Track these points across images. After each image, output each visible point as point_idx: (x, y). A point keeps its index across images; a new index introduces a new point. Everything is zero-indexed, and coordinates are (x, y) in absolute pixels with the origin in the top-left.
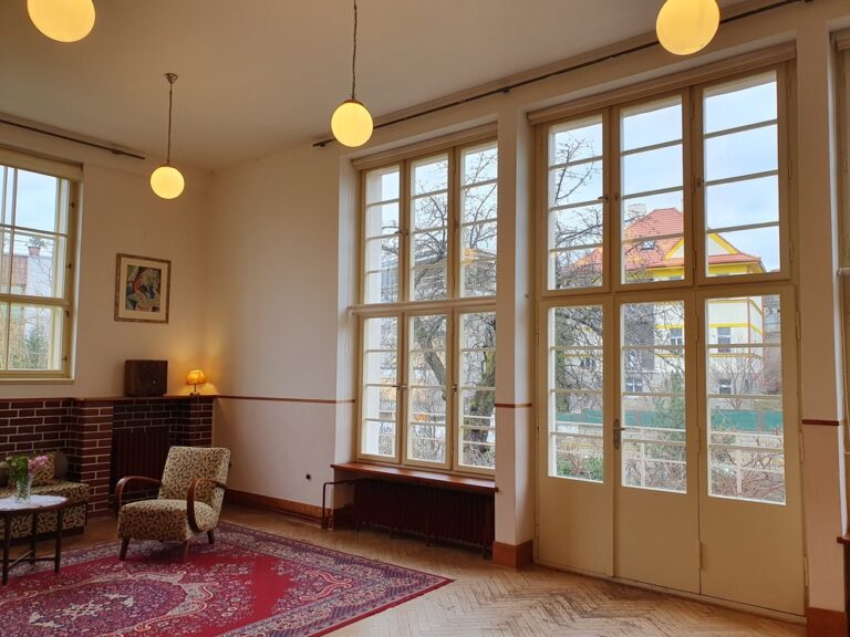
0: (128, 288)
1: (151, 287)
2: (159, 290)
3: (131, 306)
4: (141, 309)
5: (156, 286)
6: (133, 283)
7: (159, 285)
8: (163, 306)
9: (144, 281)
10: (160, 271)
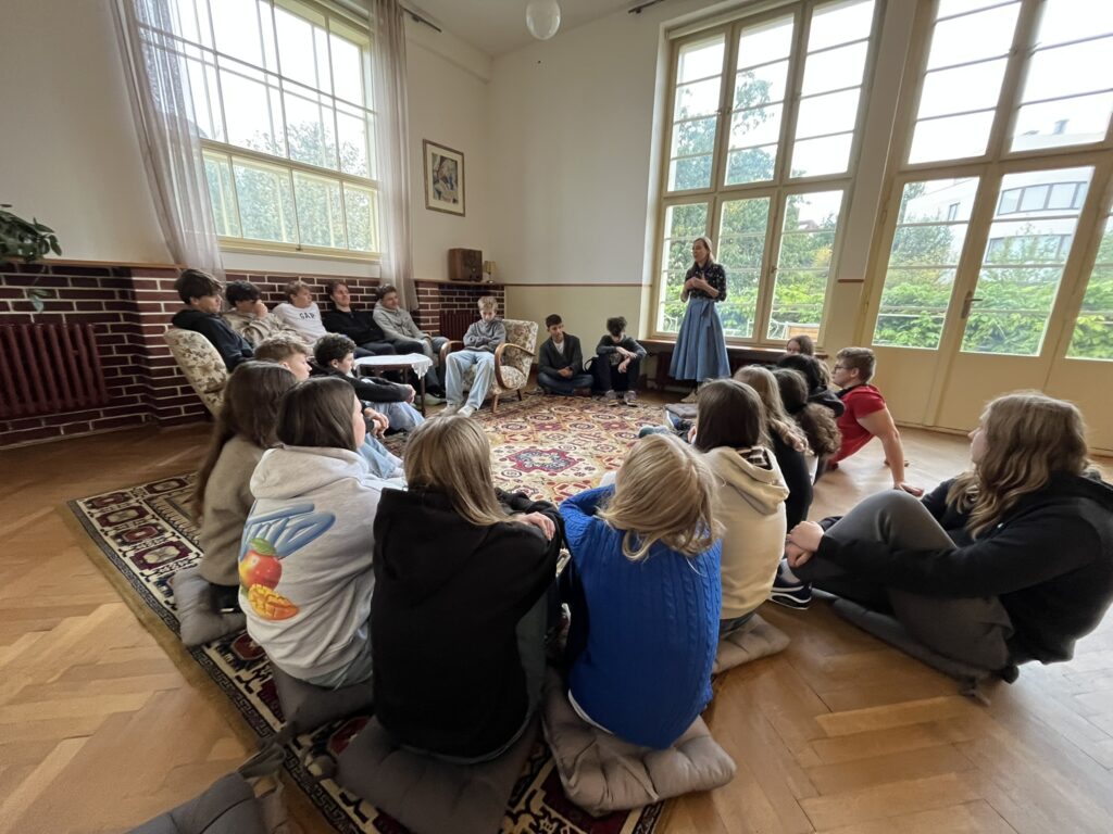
0: (434, 177)
1: (451, 178)
2: (456, 182)
3: (437, 195)
4: (445, 199)
5: (454, 177)
6: (438, 172)
7: (457, 176)
8: (460, 199)
9: (445, 171)
10: (456, 162)
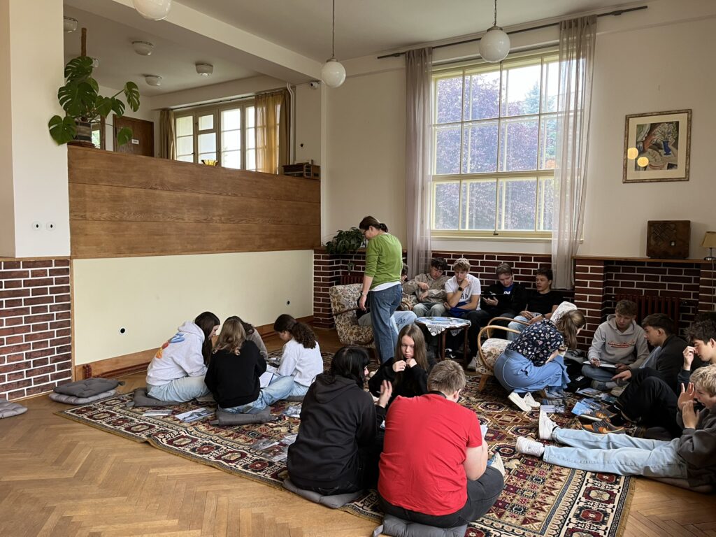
2: (676, 145)
4: (654, 168)
5: (671, 140)
6: (645, 141)
7: (677, 139)
8: (681, 162)
9: (657, 138)
10: (677, 123)
